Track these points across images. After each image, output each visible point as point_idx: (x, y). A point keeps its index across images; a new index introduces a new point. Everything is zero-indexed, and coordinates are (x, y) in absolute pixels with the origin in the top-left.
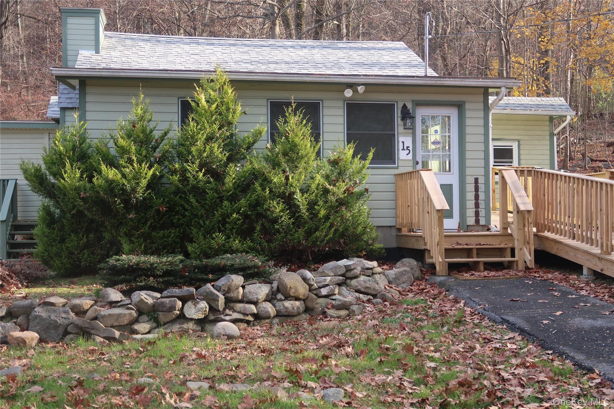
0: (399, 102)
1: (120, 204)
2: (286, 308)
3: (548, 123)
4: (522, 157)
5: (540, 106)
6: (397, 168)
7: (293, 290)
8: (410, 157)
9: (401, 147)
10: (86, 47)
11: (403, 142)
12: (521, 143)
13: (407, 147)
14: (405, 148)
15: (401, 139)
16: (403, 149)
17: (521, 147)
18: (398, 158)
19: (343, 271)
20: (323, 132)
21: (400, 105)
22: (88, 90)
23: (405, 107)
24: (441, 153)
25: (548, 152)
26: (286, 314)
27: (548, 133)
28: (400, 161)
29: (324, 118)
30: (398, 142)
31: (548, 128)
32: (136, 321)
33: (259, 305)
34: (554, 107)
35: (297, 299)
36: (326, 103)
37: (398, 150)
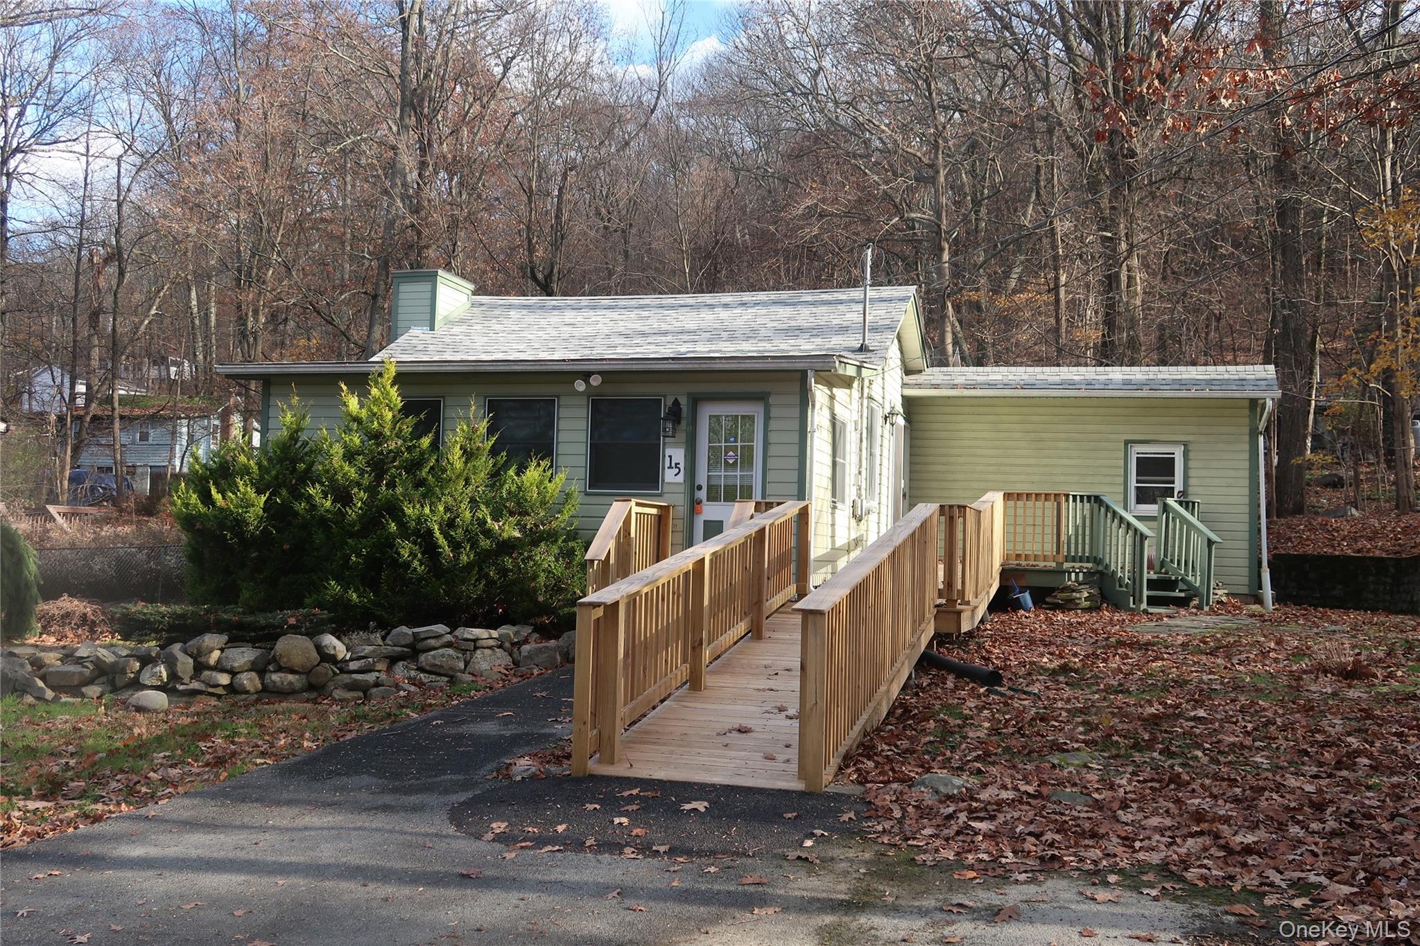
0: (668, 398)
1: (231, 539)
2: (274, 682)
3: (1247, 412)
4: (1192, 473)
5: (1214, 382)
6: (660, 495)
7: (285, 660)
8: (680, 479)
9: (667, 464)
10: (418, 323)
11: (670, 457)
12: (1191, 447)
13: (676, 464)
14: (673, 465)
15: (668, 452)
16: (670, 467)
17: (1191, 455)
18: (663, 480)
19: (409, 640)
20: (557, 443)
21: (670, 401)
22: (273, 390)
23: (676, 403)
24: (738, 473)
25: (1246, 464)
26: (275, 690)
27: (1247, 430)
28: (665, 485)
29: (560, 422)
30: (664, 456)
31: (1247, 421)
32: (90, 682)
33: (267, 676)
34: (1244, 383)
35: (292, 672)
36: (563, 401)
37: (663, 468)
